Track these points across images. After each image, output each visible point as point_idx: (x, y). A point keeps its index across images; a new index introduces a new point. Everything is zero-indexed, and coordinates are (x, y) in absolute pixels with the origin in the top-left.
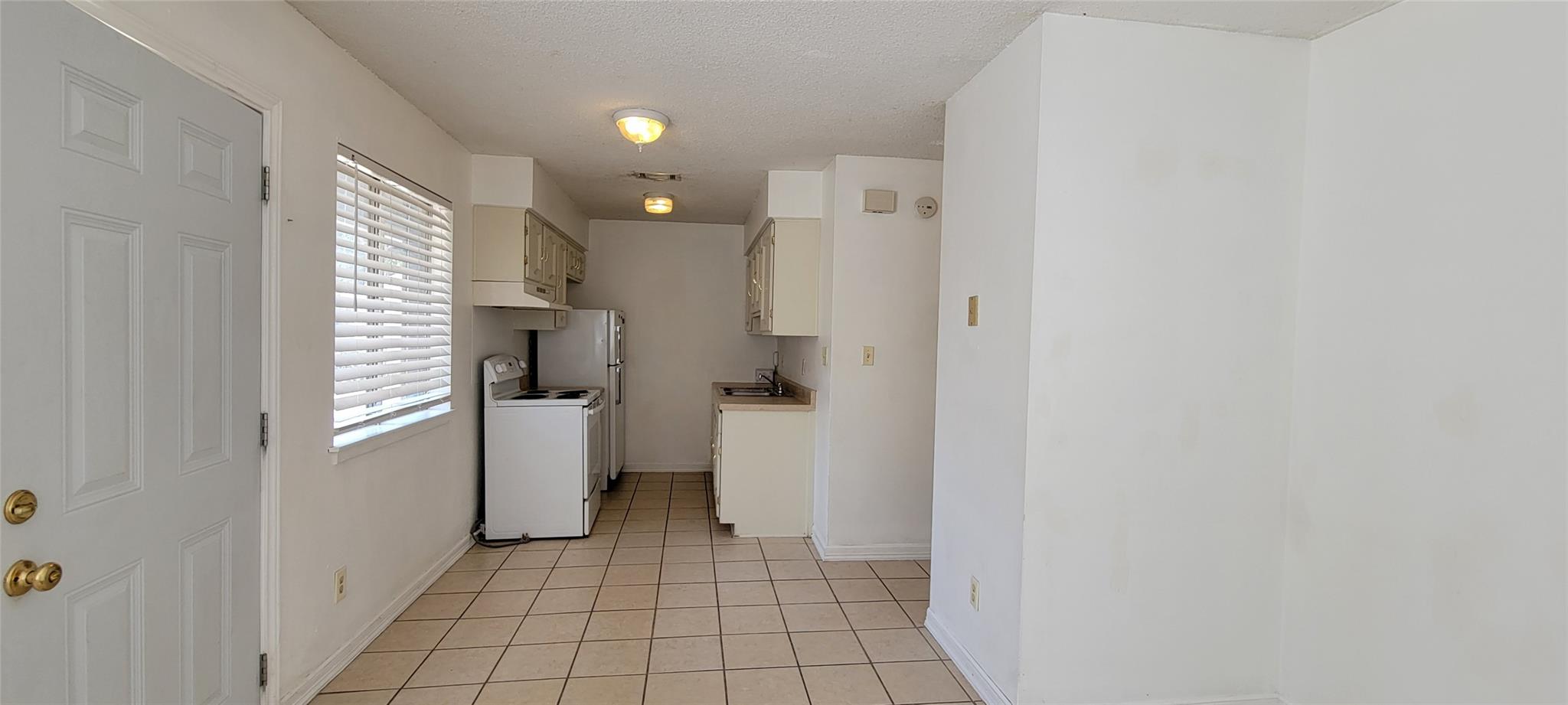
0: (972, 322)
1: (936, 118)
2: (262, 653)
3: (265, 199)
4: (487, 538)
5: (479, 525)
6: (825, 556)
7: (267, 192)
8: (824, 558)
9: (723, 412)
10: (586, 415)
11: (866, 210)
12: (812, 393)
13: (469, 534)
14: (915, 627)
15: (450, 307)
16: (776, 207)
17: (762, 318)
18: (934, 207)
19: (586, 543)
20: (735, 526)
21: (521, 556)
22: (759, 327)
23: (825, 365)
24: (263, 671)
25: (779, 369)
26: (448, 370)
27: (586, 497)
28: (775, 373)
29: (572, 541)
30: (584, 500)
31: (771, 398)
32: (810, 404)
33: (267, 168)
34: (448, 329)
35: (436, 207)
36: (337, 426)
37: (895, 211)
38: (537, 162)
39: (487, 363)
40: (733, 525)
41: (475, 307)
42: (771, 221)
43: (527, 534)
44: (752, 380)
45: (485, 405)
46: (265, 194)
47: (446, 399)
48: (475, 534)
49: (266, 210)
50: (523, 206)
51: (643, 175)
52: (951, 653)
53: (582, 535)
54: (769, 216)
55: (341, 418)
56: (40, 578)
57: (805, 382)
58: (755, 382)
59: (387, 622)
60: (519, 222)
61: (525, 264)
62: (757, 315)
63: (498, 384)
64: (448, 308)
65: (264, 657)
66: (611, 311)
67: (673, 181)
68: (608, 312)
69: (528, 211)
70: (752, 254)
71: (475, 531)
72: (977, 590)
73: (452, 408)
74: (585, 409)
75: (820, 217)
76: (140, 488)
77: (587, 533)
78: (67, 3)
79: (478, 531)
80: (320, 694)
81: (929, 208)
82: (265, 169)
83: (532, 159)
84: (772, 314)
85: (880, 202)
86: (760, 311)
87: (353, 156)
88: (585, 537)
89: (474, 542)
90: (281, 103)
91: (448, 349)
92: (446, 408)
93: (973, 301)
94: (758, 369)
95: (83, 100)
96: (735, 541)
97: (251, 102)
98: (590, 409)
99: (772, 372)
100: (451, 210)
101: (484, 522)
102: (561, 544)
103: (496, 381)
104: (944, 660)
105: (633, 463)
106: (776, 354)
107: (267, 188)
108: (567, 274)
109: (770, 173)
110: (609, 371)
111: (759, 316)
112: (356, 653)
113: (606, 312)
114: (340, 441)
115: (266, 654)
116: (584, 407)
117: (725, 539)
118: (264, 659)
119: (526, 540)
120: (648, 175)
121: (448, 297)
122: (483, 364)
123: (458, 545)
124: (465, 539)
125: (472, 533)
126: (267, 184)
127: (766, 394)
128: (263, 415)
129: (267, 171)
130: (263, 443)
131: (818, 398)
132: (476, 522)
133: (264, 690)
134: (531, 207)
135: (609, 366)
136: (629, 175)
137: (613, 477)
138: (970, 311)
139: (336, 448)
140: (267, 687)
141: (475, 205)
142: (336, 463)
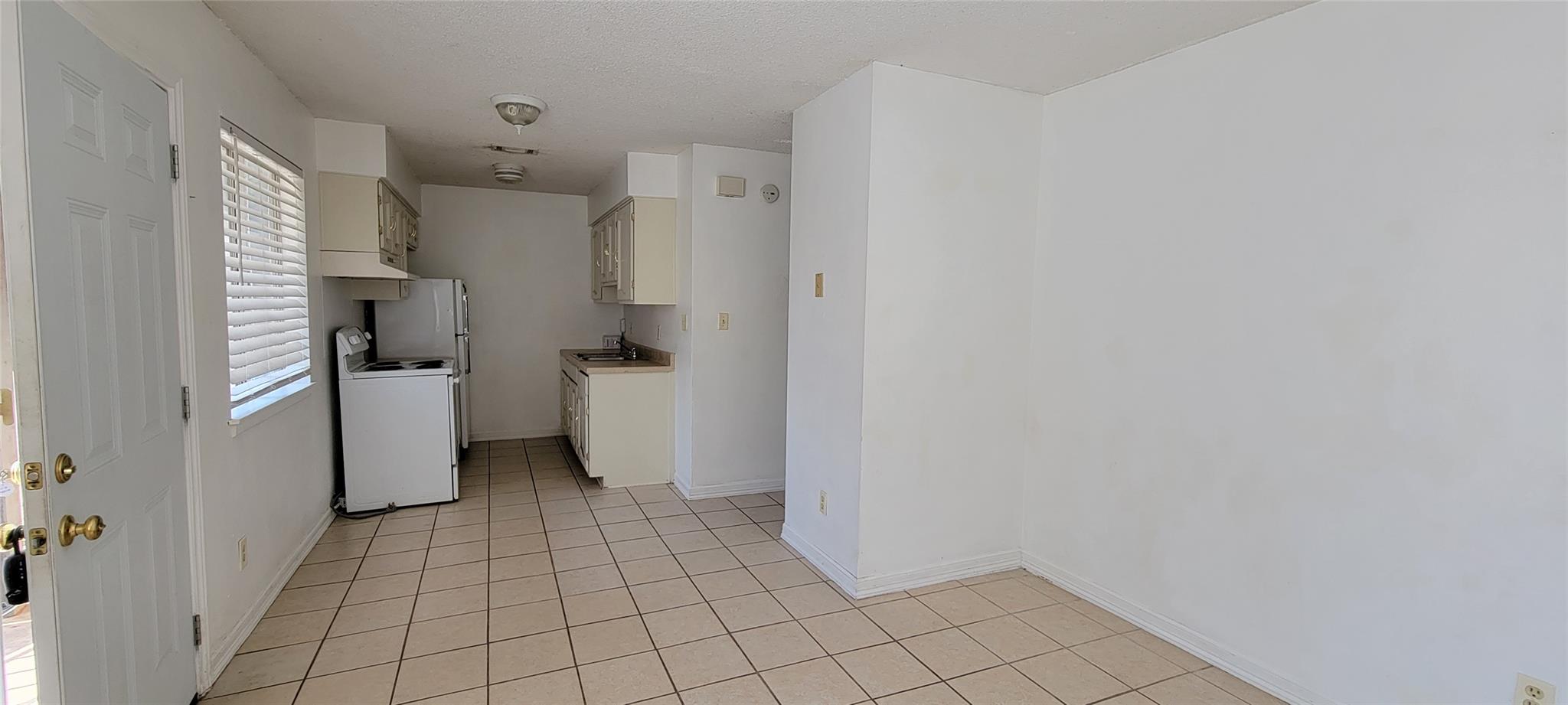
0: (819, 294)
1: (786, 124)
2: (194, 615)
3: (175, 177)
4: (348, 511)
5: (337, 499)
6: (690, 495)
7: (177, 170)
8: (688, 497)
9: (590, 376)
10: (451, 384)
11: (720, 194)
12: (672, 356)
13: (330, 509)
14: (774, 539)
15: (305, 278)
16: (635, 186)
17: (619, 287)
18: (776, 194)
19: (456, 507)
20: (604, 479)
21: (389, 523)
22: (616, 297)
23: (685, 330)
24: (197, 631)
25: (626, 335)
26: (306, 342)
27: (454, 463)
28: (623, 338)
29: (441, 506)
30: (453, 466)
31: (627, 362)
32: (669, 365)
33: (176, 147)
34: (304, 301)
35: (285, 172)
36: (233, 399)
37: (744, 195)
38: (388, 130)
39: (339, 335)
40: (601, 478)
41: (323, 277)
42: (631, 199)
43: (393, 503)
44: (599, 346)
45: (340, 378)
46: (175, 172)
47: (308, 372)
48: (335, 507)
49: (175, 187)
50: (376, 175)
51: (499, 148)
52: (803, 552)
53: (451, 499)
54: (629, 194)
55: (237, 392)
56: (91, 528)
57: (661, 345)
58: (602, 348)
59: (278, 590)
60: (372, 192)
61: (380, 235)
62: (614, 284)
63: (353, 356)
64: (304, 279)
65: (197, 618)
66: (456, 280)
67: (530, 155)
68: (454, 281)
69: (381, 180)
70: (600, 226)
71: (335, 505)
72: (825, 501)
73: (312, 382)
74: (450, 377)
75: (676, 197)
76: (120, 456)
77: (456, 497)
78: (54, 2)
79: (338, 505)
80: (236, 655)
81: (773, 194)
82: (174, 147)
83: (384, 126)
84: (633, 284)
85: (732, 188)
86: (616, 281)
87: (231, 128)
88: (455, 501)
89: (334, 515)
90: (181, 80)
91: (305, 321)
92: (306, 382)
93: (819, 276)
94: (605, 336)
95: (72, 96)
96: (604, 491)
97: (162, 82)
98: (454, 378)
99: (619, 338)
100: (302, 178)
101: (344, 495)
102: (434, 509)
103: (351, 353)
104: (800, 558)
105: (480, 433)
106: (623, 322)
107: (177, 166)
108: (408, 243)
109: (629, 154)
110: (457, 340)
111: (616, 286)
112: (258, 619)
113: (452, 280)
114: (236, 413)
115: (199, 616)
116: (449, 376)
117: (594, 491)
118: (197, 619)
119: (392, 509)
120: (505, 148)
121: (303, 268)
122: (335, 335)
123: (322, 519)
124: (327, 514)
125: (332, 507)
126: (176, 162)
127: (621, 358)
128: (185, 388)
129: (176, 149)
130: (185, 416)
131: (676, 360)
132: (334, 497)
133: (197, 649)
134: (385, 176)
135: (456, 335)
136: (485, 147)
137: (465, 446)
138: (817, 286)
139: (235, 420)
140: (200, 647)
141: (320, 172)
142: (234, 435)
